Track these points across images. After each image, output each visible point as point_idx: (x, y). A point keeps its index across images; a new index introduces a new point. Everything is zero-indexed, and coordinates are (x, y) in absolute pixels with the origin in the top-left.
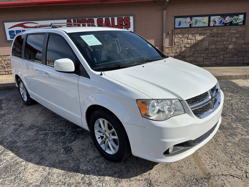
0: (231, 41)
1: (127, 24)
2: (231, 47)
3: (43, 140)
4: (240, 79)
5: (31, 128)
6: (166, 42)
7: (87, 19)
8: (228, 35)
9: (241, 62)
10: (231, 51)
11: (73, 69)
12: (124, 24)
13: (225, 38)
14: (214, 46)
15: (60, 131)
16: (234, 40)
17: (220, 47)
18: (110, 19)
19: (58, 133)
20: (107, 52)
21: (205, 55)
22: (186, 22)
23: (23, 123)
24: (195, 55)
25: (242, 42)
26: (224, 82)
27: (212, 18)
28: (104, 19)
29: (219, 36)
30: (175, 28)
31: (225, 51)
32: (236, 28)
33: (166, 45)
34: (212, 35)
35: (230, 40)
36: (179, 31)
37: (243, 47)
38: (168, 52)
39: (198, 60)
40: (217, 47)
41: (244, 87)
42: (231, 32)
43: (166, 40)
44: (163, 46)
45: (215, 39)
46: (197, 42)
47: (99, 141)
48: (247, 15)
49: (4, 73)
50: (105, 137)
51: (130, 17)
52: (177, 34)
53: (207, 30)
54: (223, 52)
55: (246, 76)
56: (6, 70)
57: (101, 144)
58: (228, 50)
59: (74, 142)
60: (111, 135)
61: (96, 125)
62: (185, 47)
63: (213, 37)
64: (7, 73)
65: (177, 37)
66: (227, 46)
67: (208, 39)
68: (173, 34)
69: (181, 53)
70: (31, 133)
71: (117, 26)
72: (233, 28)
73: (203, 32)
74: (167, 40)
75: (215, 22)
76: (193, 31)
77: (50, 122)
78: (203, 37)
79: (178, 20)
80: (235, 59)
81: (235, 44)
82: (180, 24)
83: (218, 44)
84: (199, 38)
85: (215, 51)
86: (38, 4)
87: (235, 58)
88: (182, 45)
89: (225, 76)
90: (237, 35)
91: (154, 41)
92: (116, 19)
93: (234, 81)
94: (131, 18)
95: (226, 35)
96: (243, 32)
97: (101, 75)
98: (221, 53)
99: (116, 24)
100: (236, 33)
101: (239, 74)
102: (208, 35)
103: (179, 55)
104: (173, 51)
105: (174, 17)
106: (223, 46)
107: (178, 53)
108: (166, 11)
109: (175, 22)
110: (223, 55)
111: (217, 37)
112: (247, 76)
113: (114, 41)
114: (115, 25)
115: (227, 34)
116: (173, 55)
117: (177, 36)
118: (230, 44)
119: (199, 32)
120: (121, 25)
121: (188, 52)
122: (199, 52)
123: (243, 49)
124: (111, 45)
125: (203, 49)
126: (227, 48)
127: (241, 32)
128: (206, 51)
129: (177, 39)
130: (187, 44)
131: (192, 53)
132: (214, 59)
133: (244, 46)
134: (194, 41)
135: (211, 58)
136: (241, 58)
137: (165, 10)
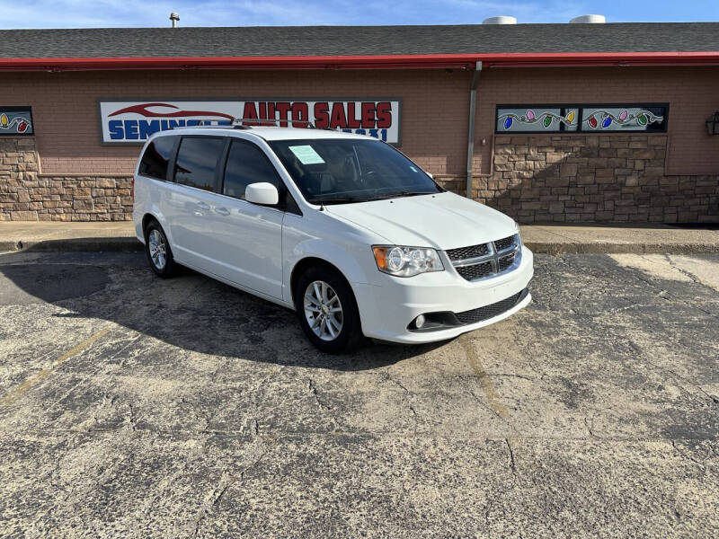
0: (633, 169)
1: (383, 119)
2: (632, 181)
3: (209, 326)
4: (630, 252)
5: (181, 310)
6: (475, 164)
7: (291, 103)
8: (625, 153)
9: (658, 218)
10: (632, 191)
11: (275, 200)
12: (376, 119)
13: (617, 161)
14: (589, 179)
15: (238, 317)
16: (639, 165)
17: (604, 180)
18: (345, 104)
19: (235, 319)
20: (332, 179)
21: (568, 198)
22: (523, 120)
23: (164, 303)
24: (544, 198)
25: (660, 170)
26: (591, 257)
27: (587, 113)
28: (331, 105)
29: (602, 154)
30: (497, 132)
31: (617, 190)
32: (644, 139)
33: (473, 170)
34: (585, 152)
35: (630, 165)
36: (505, 139)
37: (661, 183)
38: (477, 187)
39: (551, 209)
40: (598, 181)
41: (628, 267)
42: (634, 146)
43: (474, 159)
44: (466, 173)
45: (593, 161)
46: (550, 167)
47: (311, 322)
48: (671, 108)
49: (88, 217)
50: (321, 313)
51: (392, 103)
52: (503, 145)
53: (576, 139)
54: (613, 194)
55: (644, 246)
56: (94, 211)
57: (314, 327)
58: (625, 190)
59: (265, 331)
60: (331, 307)
61: (308, 294)
62: (520, 176)
63: (589, 155)
64: (94, 218)
65: (502, 154)
66: (623, 179)
67: (576, 160)
68: (492, 145)
69: (510, 190)
70: (184, 318)
71: (361, 121)
72: (636, 138)
73: (563, 143)
74: (478, 159)
75: (594, 122)
76: (540, 140)
77: (216, 304)
78: (563, 155)
79: (503, 114)
80: (643, 211)
81: (643, 176)
82: (509, 122)
83: (600, 172)
84: (554, 157)
85: (594, 189)
86: (184, 66)
87: (643, 209)
88: (514, 173)
89: (597, 245)
90: (647, 156)
91: (445, 159)
92: (358, 106)
93: (614, 256)
94: (395, 106)
95: (620, 152)
96: (660, 148)
97: (322, 209)
98: (608, 195)
99: (358, 116)
100: (645, 151)
101: (628, 243)
102: (576, 152)
103: (504, 196)
104: (490, 184)
105: (494, 107)
106: (611, 180)
107: (503, 192)
108: (478, 92)
109: (497, 119)
110: (612, 199)
111: (599, 156)
112: (647, 248)
113: (348, 158)
114: (357, 118)
115: (623, 151)
116: (490, 194)
117: (500, 151)
118: (630, 175)
119: (555, 144)
120: (369, 120)
121: (528, 190)
122: (553, 190)
123: (663, 188)
124: (341, 165)
125: (565, 185)
126: (623, 185)
127: (657, 148)
128: (570, 190)
129: (501, 157)
130: (525, 169)
131: (536, 191)
132: (589, 209)
133: (664, 181)
134: (543, 163)
135: (583, 208)
136: (658, 210)
137: (474, 89)
